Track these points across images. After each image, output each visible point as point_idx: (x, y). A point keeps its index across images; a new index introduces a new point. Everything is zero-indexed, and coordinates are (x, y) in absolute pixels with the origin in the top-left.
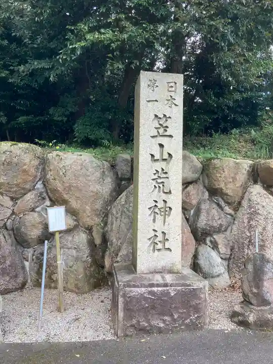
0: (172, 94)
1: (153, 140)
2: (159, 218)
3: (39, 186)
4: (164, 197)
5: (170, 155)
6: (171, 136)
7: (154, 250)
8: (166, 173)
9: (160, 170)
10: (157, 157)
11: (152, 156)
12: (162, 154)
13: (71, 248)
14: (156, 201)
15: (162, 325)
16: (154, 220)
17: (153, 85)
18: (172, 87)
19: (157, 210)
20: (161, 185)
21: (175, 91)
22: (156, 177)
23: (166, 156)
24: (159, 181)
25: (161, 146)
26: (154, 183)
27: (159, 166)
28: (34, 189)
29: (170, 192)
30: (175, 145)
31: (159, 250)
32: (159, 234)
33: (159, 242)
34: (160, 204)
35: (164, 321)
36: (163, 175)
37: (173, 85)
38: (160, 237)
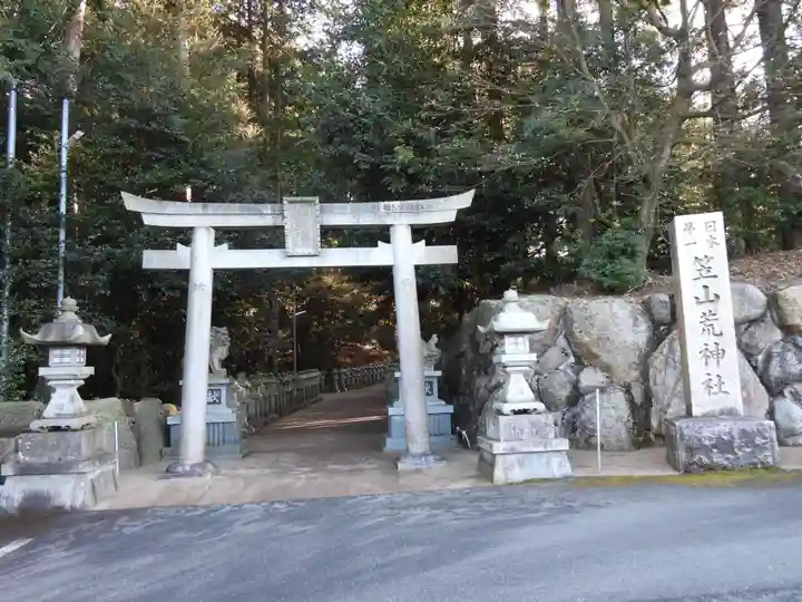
0: (712, 233)
1: (696, 282)
2: (712, 361)
4: (716, 339)
5: (717, 296)
6: (715, 276)
7: (709, 394)
8: (714, 315)
9: (707, 312)
10: (702, 299)
11: (697, 298)
12: (707, 295)
14: (706, 345)
15: (726, 463)
16: (706, 364)
17: (689, 227)
18: (710, 226)
19: (708, 354)
20: (710, 328)
21: (715, 231)
22: (703, 319)
23: (712, 297)
24: (709, 323)
25: (705, 287)
26: (702, 325)
27: (706, 307)
28: (555, 345)
29: (721, 334)
30: (723, 284)
31: (715, 393)
32: (713, 377)
33: (715, 385)
34: (712, 347)
35: (727, 459)
36: (711, 317)
37: (712, 224)
38: (715, 381)
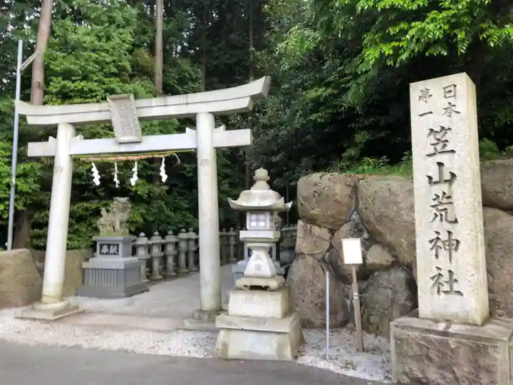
0: (451, 100)
1: (430, 159)
2: (443, 253)
3: (355, 216)
4: (449, 227)
5: (453, 175)
6: (453, 151)
7: (439, 292)
8: (449, 197)
9: (441, 195)
10: (436, 178)
11: (430, 178)
12: (441, 173)
13: (386, 288)
14: (438, 233)
16: (437, 256)
17: (425, 95)
18: (450, 91)
19: (439, 244)
20: (443, 213)
21: (455, 96)
22: (436, 203)
23: (448, 177)
24: (440, 207)
25: (440, 164)
26: (434, 211)
27: (438, 189)
28: (350, 220)
29: (456, 221)
31: (446, 292)
32: (445, 273)
33: (445, 283)
34: (444, 236)
36: (445, 201)
37: (452, 88)
38: (446, 277)
